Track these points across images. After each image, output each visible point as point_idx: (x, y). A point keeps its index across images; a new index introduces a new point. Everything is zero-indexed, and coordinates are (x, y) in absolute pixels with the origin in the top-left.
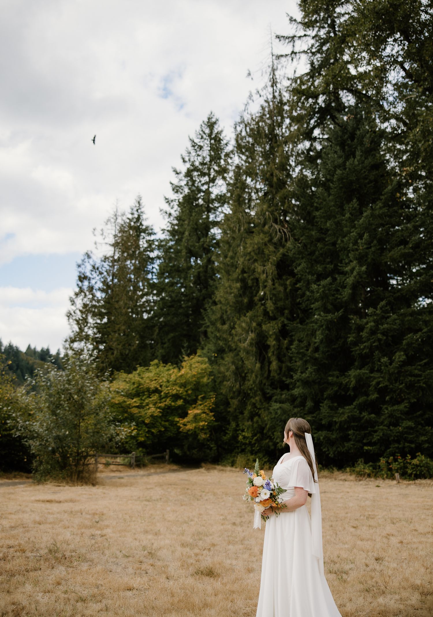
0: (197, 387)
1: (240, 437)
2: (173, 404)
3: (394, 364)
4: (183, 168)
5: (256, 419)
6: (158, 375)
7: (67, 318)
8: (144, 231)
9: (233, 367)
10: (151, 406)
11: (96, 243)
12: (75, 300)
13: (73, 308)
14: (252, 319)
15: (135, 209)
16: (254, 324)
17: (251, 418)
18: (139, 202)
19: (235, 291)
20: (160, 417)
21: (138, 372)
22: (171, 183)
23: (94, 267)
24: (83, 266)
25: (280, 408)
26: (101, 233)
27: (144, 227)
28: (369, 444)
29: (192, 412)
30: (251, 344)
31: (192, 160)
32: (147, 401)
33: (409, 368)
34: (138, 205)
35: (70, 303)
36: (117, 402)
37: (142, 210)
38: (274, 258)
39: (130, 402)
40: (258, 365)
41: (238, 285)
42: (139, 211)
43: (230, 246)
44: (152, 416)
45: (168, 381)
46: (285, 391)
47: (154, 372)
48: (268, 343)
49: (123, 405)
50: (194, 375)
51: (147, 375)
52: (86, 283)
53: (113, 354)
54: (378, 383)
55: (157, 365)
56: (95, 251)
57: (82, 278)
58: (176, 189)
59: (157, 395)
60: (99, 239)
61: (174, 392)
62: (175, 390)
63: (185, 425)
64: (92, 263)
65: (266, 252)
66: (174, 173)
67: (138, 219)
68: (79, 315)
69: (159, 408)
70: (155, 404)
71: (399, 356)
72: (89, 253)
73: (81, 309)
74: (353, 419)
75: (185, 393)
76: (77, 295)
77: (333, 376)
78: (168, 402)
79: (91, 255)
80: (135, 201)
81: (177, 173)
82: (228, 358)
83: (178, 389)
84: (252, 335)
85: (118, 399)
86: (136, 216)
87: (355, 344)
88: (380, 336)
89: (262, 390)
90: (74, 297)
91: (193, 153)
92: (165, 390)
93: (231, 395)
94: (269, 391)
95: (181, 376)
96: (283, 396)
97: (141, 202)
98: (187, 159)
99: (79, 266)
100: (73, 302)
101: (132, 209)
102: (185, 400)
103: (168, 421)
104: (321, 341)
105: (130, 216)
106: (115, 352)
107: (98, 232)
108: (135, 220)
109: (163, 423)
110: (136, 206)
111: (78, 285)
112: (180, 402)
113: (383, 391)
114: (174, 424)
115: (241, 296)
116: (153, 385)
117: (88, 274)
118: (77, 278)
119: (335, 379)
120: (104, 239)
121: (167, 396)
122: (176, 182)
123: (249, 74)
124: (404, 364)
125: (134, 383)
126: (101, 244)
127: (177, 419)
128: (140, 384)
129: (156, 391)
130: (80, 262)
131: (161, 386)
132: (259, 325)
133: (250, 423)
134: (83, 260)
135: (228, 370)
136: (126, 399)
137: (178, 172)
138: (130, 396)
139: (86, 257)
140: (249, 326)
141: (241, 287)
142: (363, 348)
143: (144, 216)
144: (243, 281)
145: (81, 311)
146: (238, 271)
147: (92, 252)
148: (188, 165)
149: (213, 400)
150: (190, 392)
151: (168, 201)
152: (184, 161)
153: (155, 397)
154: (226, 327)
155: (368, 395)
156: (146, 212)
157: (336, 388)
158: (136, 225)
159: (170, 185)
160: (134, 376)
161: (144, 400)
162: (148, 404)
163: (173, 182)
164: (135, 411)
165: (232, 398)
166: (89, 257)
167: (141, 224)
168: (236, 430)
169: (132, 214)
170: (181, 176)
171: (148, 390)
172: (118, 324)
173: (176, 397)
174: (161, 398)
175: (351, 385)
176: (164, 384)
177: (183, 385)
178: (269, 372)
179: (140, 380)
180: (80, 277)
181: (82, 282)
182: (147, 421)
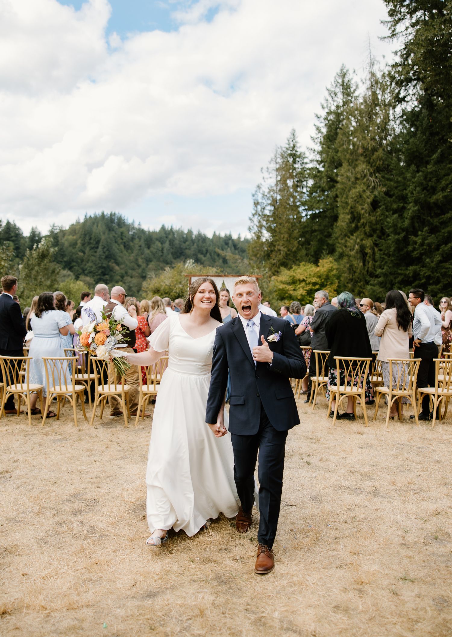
0: (327, 278)
2: (313, 288)
3: (434, 263)
4: (323, 113)
6: (305, 270)
7: (248, 231)
8: (299, 157)
9: (348, 265)
10: (301, 289)
11: (263, 178)
12: (253, 219)
13: (252, 224)
14: (357, 237)
15: (291, 140)
16: (358, 240)
18: (293, 134)
19: (347, 220)
21: (293, 269)
22: (315, 125)
23: (264, 195)
24: (256, 196)
25: (371, 289)
26: (267, 170)
27: (298, 153)
30: (357, 252)
31: (329, 105)
32: (299, 286)
33: (443, 264)
34: (292, 137)
35: (249, 221)
36: (281, 288)
37: (297, 140)
38: (369, 201)
39: (288, 287)
40: (361, 264)
41: (349, 217)
42: (294, 141)
43: (345, 191)
44: (301, 295)
45: (310, 275)
46: (376, 279)
47: (302, 269)
48: (366, 251)
49: (285, 289)
50: (325, 271)
51: (299, 271)
52: (259, 207)
53: (280, 254)
54: (425, 273)
55: (304, 265)
56: (263, 183)
57: (256, 204)
58: (318, 129)
59: (304, 283)
60: (266, 175)
61: (314, 281)
62: (314, 280)
64: (261, 191)
65: (365, 196)
66: (316, 118)
67: (294, 146)
68: (256, 229)
70: (303, 288)
71: (438, 258)
72: (260, 185)
73: (258, 224)
75: (320, 281)
76: (253, 215)
77: (401, 270)
78: (310, 287)
79: (261, 186)
81: (318, 118)
82: (345, 260)
83: (316, 279)
84: (357, 247)
85: (281, 286)
86: (292, 145)
87: (412, 251)
88: (425, 247)
89: (364, 278)
90: (251, 217)
91: (330, 99)
92: (308, 280)
93: (347, 281)
94: (368, 278)
95: (318, 271)
96: (376, 282)
97: (295, 134)
98: (325, 105)
99: (253, 196)
100: (251, 220)
101: (288, 141)
104: (394, 250)
105: (287, 146)
106: (282, 252)
108: (291, 149)
109: (308, 298)
111: (254, 209)
113: (428, 278)
115: (351, 223)
116: (301, 277)
117: (260, 201)
118: (253, 203)
119: (403, 272)
120: (269, 174)
121: (309, 283)
122: (318, 124)
123: (354, 72)
124: (441, 262)
125: (291, 276)
126: (267, 178)
128: (294, 277)
129: (304, 280)
130: (254, 193)
131: (306, 278)
132: (362, 240)
134: (256, 191)
135: (345, 267)
136: (286, 286)
137: (319, 116)
138: (289, 284)
140: (356, 242)
141: (351, 218)
142: (415, 254)
143: (298, 145)
144: (352, 213)
145: (257, 226)
146: (349, 207)
147: (261, 184)
148: (327, 110)
149: (337, 284)
150: (323, 281)
151: (313, 139)
152: (323, 108)
153: (303, 284)
154: (343, 241)
155: (421, 280)
156: (299, 141)
157: (402, 277)
158: (292, 153)
159: (314, 127)
160: (291, 273)
161: (297, 286)
162: (299, 288)
163: (316, 124)
164: (291, 292)
165: (348, 283)
166: (259, 187)
167: (296, 151)
169: (289, 144)
170: (322, 119)
171: (299, 280)
172: (282, 234)
173: (315, 284)
174: (306, 284)
175: (411, 275)
176: (308, 276)
177: (319, 277)
178: (368, 268)
179: (295, 274)
180: (255, 203)
181: (256, 206)
182: (299, 297)
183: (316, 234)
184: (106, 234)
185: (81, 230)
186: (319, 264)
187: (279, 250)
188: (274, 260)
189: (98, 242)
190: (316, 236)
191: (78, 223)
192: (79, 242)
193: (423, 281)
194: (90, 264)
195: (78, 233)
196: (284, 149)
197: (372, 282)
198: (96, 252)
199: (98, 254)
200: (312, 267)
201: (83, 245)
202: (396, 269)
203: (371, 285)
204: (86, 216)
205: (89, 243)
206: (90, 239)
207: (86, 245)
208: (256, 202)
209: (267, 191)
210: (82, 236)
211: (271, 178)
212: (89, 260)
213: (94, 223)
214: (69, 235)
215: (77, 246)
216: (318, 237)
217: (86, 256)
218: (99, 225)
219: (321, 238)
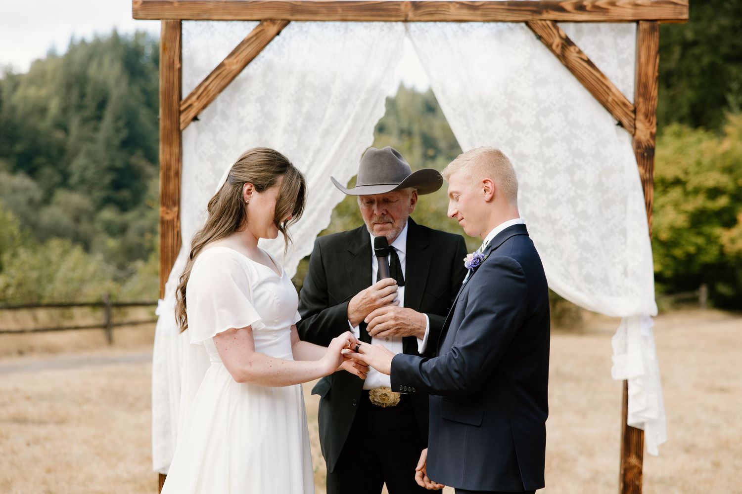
6: (681, 151)
20: (687, 229)
44: (672, 228)
45: (699, 164)
55: (678, 135)
59: (679, 189)
61: (711, 183)
62: (713, 179)
63: (733, 241)
69: (684, 212)
70: (676, 205)
78: (700, 201)
83: (719, 178)
92: (694, 181)
95: (724, 153)
102: (733, 197)
103: (700, 234)
112: (723, 202)
114: (711, 240)
121: (696, 191)
127: (718, 231)
129: (677, 182)
153: (675, 193)
162: (662, 206)
173: (714, 193)
174: (686, 194)
176: (692, 169)
177: (729, 170)
183: (696, 51)
184: (124, 84)
186: (728, 129)
189: (102, 105)
190: (698, 58)
191: (52, 55)
194: (81, 162)
198: (96, 129)
199: (101, 135)
200: (700, 141)
201: (65, 110)
204: (72, 39)
205: (80, 107)
206: (82, 96)
207: (70, 112)
212: (79, 150)
213: (91, 57)
214: (29, 87)
216: (706, 60)
217: (71, 140)
218: (107, 61)
219: (713, 65)
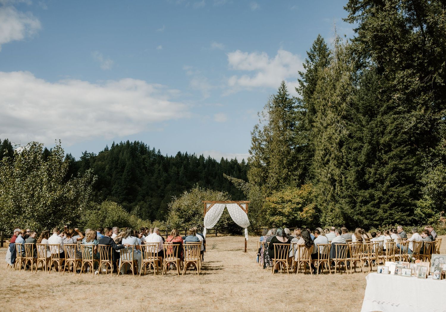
0: (308, 198)
1: (327, 219)
2: (297, 206)
4: (305, 71)
5: (333, 211)
6: (291, 193)
9: (323, 189)
12: (252, 152)
13: (251, 156)
14: (329, 168)
16: (330, 170)
17: (331, 211)
18: (283, 85)
19: (321, 155)
20: (292, 212)
21: (282, 192)
22: (298, 80)
23: (260, 133)
27: (287, 100)
28: (376, 221)
29: (306, 209)
30: (329, 179)
31: (309, 65)
32: (286, 205)
33: (391, 188)
34: (282, 87)
37: (286, 89)
38: (337, 141)
39: (278, 206)
40: (332, 188)
41: (323, 152)
42: (284, 90)
44: (288, 212)
45: (295, 196)
46: (343, 199)
47: (289, 192)
48: (335, 178)
49: (276, 208)
50: (306, 194)
51: (286, 193)
54: (378, 195)
55: (291, 189)
56: (259, 124)
57: (255, 140)
58: (301, 83)
60: (261, 117)
63: (302, 215)
64: (258, 131)
65: (334, 137)
66: (300, 75)
67: (284, 94)
69: (291, 208)
70: (289, 206)
71: (387, 183)
74: (369, 210)
75: (302, 201)
76: (252, 148)
77: (361, 192)
80: (280, 85)
82: (321, 185)
83: (299, 200)
84: (329, 175)
85: (273, 205)
86: (282, 93)
87: (368, 179)
88: (377, 176)
89: (335, 199)
91: (310, 61)
92: (294, 201)
94: (337, 199)
95: (301, 193)
96: (343, 201)
97: (284, 84)
98: (306, 65)
99: (252, 134)
100: (251, 153)
101: (280, 90)
102: (302, 204)
104: (355, 178)
107: (260, 114)
108: (282, 96)
109: (293, 214)
110: (281, 88)
111: (253, 144)
112: (300, 205)
113: (380, 198)
114: (298, 215)
115: (324, 157)
116: (288, 198)
117: (257, 138)
119: (362, 194)
120: (264, 117)
121: (294, 203)
122: (301, 78)
124: (389, 187)
125: (280, 198)
126: (263, 120)
127: (299, 212)
128: (283, 198)
129: (290, 201)
132: (332, 170)
133: (331, 213)
134: (254, 131)
135: (320, 190)
137: (302, 73)
138: (278, 203)
139: (255, 128)
140: (328, 171)
142: (371, 181)
143: (287, 93)
144: (325, 150)
145: (255, 158)
146: (323, 145)
148: (307, 69)
150: (304, 201)
151: (297, 90)
152: (305, 67)
153: (289, 203)
154: (319, 171)
156: (288, 90)
157: (362, 198)
160: (279, 194)
164: (281, 210)
165: (323, 202)
166: (257, 128)
167: (286, 98)
168: (325, 217)
169: (280, 93)
170: (304, 76)
171: (287, 200)
173: (298, 203)
174: (292, 203)
175: (368, 196)
176: (293, 198)
177: (302, 198)
178: (338, 191)
179: (283, 196)
180: (253, 140)
181: (255, 142)
182: (286, 214)
184: (131, 160)
185: (109, 157)
186: (302, 188)
187: (272, 176)
188: (268, 184)
191: (106, 149)
192: (107, 167)
193: (377, 201)
194: (116, 186)
195: (107, 159)
196: (276, 97)
197: (340, 202)
199: (123, 177)
200: (296, 190)
202: (357, 192)
203: (340, 204)
204: (113, 145)
207: (113, 170)
208: (255, 139)
209: (262, 130)
210: (110, 162)
211: (265, 120)
212: (115, 182)
213: (120, 151)
214: (99, 161)
215: (105, 171)
216: (303, 166)
217: (113, 179)
218: (125, 153)
219: (305, 166)
